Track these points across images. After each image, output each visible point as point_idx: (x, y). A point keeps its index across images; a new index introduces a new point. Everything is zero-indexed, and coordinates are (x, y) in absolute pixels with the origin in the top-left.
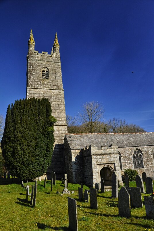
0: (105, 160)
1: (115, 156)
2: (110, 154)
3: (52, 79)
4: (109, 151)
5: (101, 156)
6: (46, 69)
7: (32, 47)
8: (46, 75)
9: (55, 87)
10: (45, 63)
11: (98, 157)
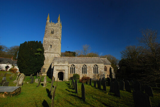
0: (60, 68)
1: (66, 67)
2: (63, 66)
3: (55, 34)
4: (63, 64)
5: (58, 67)
6: (53, 30)
7: (48, 21)
8: (52, 33)
9: (55, 37)
10: (53, 27)
11: (57, 67)
